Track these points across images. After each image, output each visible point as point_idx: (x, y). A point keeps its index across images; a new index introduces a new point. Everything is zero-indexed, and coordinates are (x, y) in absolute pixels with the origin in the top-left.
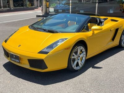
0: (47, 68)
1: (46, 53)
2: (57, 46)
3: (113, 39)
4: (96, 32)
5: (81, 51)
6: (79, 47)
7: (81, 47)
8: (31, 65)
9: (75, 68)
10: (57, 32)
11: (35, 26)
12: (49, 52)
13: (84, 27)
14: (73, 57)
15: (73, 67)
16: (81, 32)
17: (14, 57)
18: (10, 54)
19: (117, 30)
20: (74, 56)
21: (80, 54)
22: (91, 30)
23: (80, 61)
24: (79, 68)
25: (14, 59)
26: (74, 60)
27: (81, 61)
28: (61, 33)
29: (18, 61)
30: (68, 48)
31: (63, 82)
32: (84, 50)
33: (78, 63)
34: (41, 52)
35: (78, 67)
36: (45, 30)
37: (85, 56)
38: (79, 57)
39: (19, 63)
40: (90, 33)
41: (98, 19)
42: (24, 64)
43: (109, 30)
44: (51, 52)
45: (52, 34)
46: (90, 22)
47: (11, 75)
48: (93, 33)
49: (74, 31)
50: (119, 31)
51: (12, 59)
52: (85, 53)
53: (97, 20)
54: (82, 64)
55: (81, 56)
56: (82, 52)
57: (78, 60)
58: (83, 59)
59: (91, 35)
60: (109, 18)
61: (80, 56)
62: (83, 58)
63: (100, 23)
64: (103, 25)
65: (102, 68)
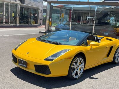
0: (51, 73)
1: (51, 60)
2: (60, 55)
3: (108, 55)
4: (93, 47)
5: (80, 62)
6: (79, 58)
7: (81, 58)
8: (37, 71)
9: (74, 76)
10: (61, 44)
11: (41, 38)
13: (84, 43)
14: (73, 66)
15: (73, 75)
16: (81, 45)
18: (19, 59)
19: (111, 48)
20: (74, 65)
21: (79, 65)
22: (90, 45)
24: (78, 77)
25: (22, 65)
26: (74, 69)
27: (80, 71)
28: (64, 45)
29: (25, 66)
31: (63, 87)
32: (82, 62)
33: (77, 72)
34: (46, 59)
35: (77, 76)
36: (50, 42)
37: (83, 67)
38: (78, 67)
39: (26, 67)
40: (88, 48)
42: (30, 69)
43: (104, 47)
44: (55, 59)
45: (56, 45)
46: (89, 39)
47: (18, 78)
48: (91, 48)
49: (75, 44)
51: (20, 64)
52: (83, 64)
53: (95, 38)
54: (81, 74)
55: (80, 66)
56: (81, 63)
57: (77, 69)
58: (82, 69)
59: (90, 49)
61: (79, 66)
62: (82, 68)
64: (100, 42)
65: (98, 79)
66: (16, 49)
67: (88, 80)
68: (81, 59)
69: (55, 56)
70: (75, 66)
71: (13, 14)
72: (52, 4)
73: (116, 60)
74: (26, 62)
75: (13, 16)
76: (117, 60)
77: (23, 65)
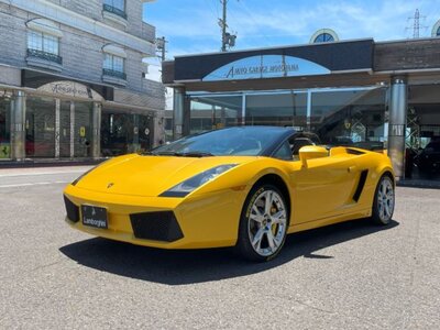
0: (182, 236)
1: (182, 195)
3: (356, 197)
4: (311, 164)
5: (274, 205)
6: (269, 192)
7: (275, 194)
8: (138, 233)
9: (258, 250)
14: (252, 216)
15: (253, 244)
17: (94, 213)
18: (83, 206)
19: (364, 175)
20: (254, 213)
21: (272, 214)
23: (272, 233)
24: (270, 253)
25: (92, 221)
26: (256, 228)
27: (275, 235)
29: (103, 224)
30: (238, 188)
32: (280, 205)
33: (265, 236)
35: (266, 250)
37: (284, 221)
38: (269, 221)
39: (106, 228)
40: (296, 165)
42: (118, 231)
43: (343, 169)
44: (193, 192)
47: (79, 266)
48: (304, 166)
51: (88, 221)
52: (283, 213)
54: (278, 243)
55: (274, 220)
56: (277, 211)
57: (267, 229)
58: (280, 230)
59: (299, 168)
61: (271, 218)
62: (280, 227)
65: (332, 257)
66: (74, 184)
67: (300, 260)
68: (276, 197)
69: (193, 182)
70: (259, 218)
71: (83, 129)
72: (188, 93)
73: (381, 213)
74: (104, 209)
75: (83, 134)
76: (385, 213)
77: (96, 222)
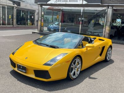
4: (89, 49)
5: (78, 62)
8: (36, 76)
10: (58, 48)
11: (38, 41)
12: (53, 64)
17: (21, 67)
22: (85, 47)
23: (77, 71)
25: (21, 70)
29: (25, 71)
30: (68, 62)
32: (80, 62)
34: (46, 64)
37: (80, 67)
38: (76, 67)
39: (26, 73)
40: (84, 49)
41: (89, 38)
43: (98, 47)
45: (54, 49)
49: (72, 47)
50: (105, 48)
51: (19, 69)
54: (78, 74)
56: (79, 64)
57: (75, 70)
60: (98, 38)
62: (79, 69)
63: (91, 42)
64: (94, 43)
74: (25, 67)
